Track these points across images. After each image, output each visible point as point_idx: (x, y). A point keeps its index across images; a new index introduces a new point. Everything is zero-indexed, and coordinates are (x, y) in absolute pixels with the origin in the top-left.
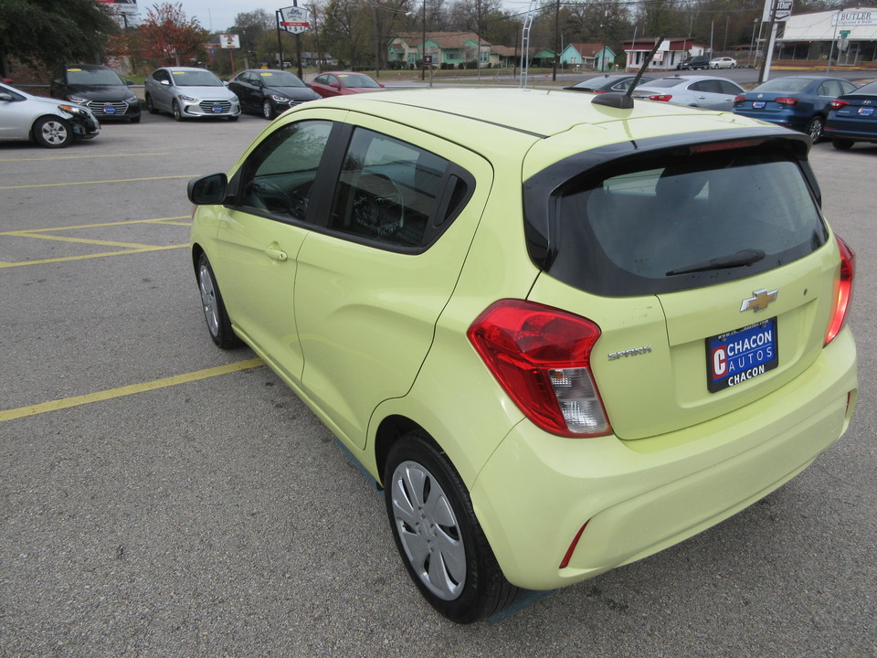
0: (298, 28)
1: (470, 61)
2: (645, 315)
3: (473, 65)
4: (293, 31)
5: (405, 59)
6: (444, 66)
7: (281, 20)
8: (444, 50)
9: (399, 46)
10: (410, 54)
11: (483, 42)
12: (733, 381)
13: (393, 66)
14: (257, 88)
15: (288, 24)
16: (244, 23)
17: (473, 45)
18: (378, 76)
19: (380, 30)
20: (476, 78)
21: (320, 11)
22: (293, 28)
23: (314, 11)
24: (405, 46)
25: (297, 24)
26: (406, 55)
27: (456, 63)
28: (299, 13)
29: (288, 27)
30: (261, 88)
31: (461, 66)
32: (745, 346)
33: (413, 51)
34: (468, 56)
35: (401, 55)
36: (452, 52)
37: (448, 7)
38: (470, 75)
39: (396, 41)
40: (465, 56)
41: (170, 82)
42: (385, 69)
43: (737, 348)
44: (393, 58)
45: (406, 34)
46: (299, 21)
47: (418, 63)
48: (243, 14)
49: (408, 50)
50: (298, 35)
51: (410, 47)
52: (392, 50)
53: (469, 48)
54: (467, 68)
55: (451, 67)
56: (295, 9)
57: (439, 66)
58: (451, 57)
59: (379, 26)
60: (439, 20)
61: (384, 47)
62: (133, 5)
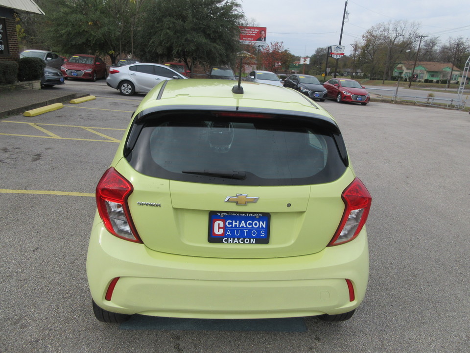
0: (338, 56)
1: (445, 79)
2: (158, 188)
3: (444, 82)
4: (335, 57)
5: (403, 75)
6: (426, 81)
7: (330, 52)
8: (428, 72)
9: (401, 68)
10: (406, 72)
11: (455, 68)
12: (227, 241)
13: (394, 79)
14: (296, 83)
15: (333, 53)
16: (319, 52)
17: (449, 70)
18: (383, 83)
19: (391, 59)
20: (444, 89)
21: (359, 48)
22: (335, 55)
23: (356, 47)
24: (404, 68)
25: (338, 54)
26: (404, 73)
27: (435, 80)
28: (340, 48)
29: (333, 55)
30: (297, 84)
31: (438, 82)
32: (241, 225)
33: (408, 71)
34: (444, 76)
35: (401, 73)
36: (433, 73)
37: (439, 48)
38: (442, 87)
39: (400, 66)
40: (441, 76)
41: (255, 77)
42: (389, 80)
43: (234, 224)
44: (395, 74)
45: (406, 62)
46: (339, 52)
47: (410, 78)
48: (320, 48)
49: (405, 70)
50: (338, 59)
51: (407, 69)
52: (396, 70)
53: (445, 72)
54: (441, 83)
55: (431, 81)
56: (339, 46)
57: (423, 80)
58: (433, 76)
59: (391, 57)
60: (430, 55)
61: (392, 68)
62: (264, 42)
